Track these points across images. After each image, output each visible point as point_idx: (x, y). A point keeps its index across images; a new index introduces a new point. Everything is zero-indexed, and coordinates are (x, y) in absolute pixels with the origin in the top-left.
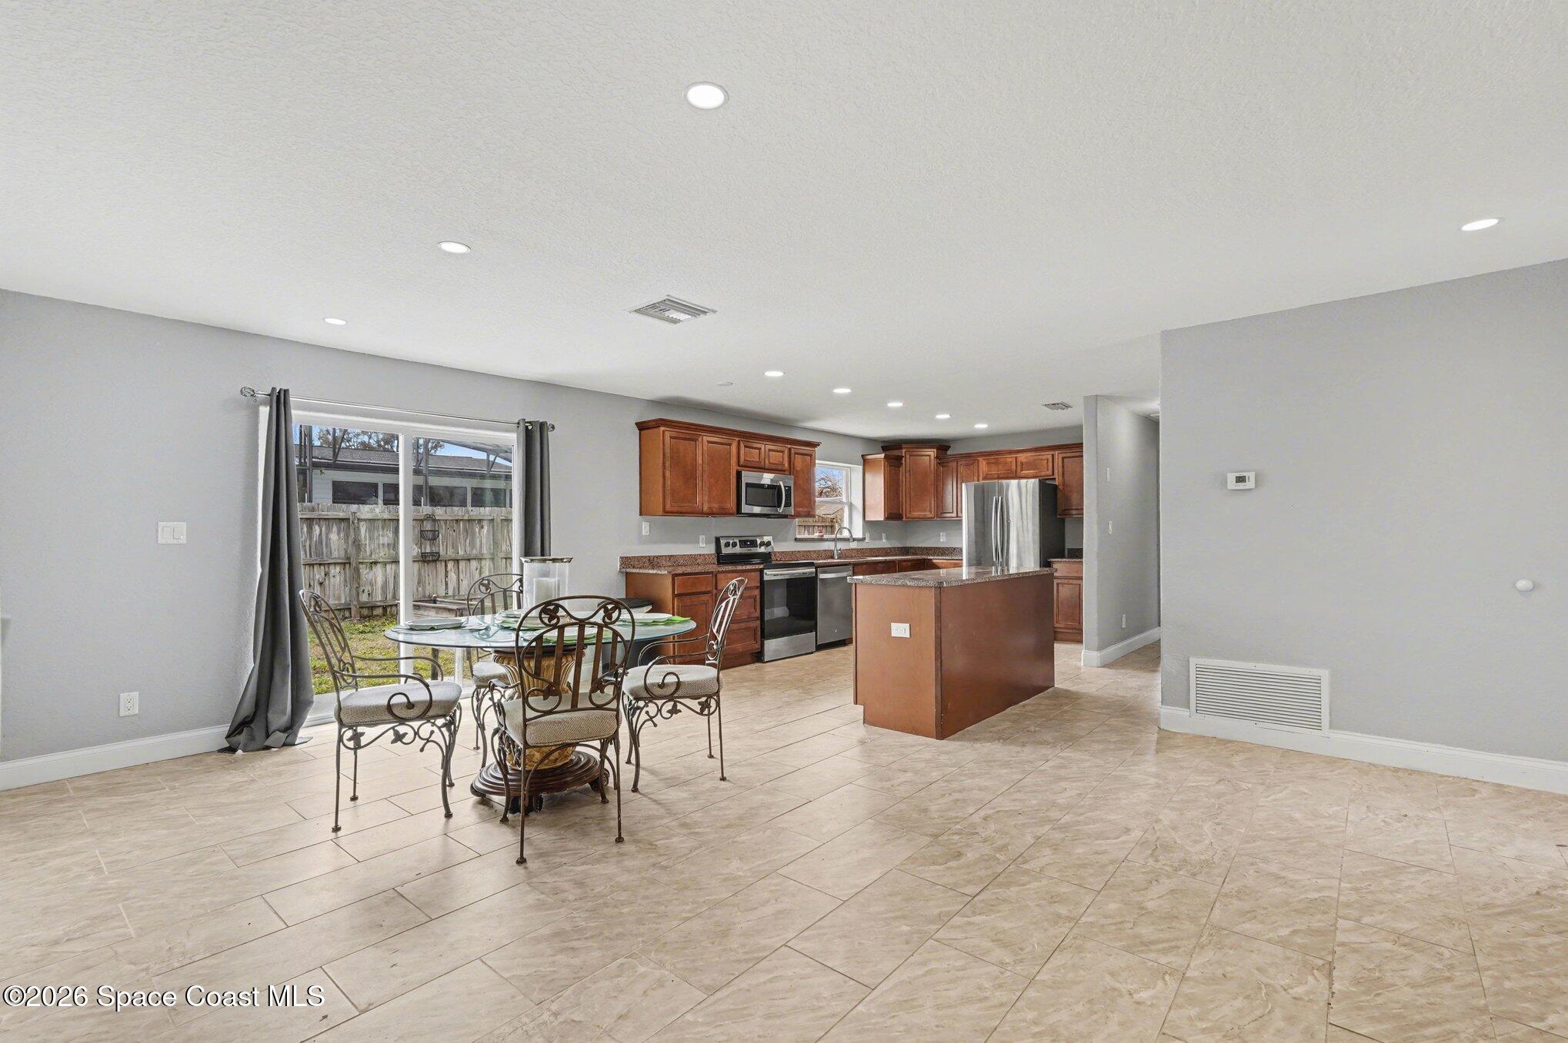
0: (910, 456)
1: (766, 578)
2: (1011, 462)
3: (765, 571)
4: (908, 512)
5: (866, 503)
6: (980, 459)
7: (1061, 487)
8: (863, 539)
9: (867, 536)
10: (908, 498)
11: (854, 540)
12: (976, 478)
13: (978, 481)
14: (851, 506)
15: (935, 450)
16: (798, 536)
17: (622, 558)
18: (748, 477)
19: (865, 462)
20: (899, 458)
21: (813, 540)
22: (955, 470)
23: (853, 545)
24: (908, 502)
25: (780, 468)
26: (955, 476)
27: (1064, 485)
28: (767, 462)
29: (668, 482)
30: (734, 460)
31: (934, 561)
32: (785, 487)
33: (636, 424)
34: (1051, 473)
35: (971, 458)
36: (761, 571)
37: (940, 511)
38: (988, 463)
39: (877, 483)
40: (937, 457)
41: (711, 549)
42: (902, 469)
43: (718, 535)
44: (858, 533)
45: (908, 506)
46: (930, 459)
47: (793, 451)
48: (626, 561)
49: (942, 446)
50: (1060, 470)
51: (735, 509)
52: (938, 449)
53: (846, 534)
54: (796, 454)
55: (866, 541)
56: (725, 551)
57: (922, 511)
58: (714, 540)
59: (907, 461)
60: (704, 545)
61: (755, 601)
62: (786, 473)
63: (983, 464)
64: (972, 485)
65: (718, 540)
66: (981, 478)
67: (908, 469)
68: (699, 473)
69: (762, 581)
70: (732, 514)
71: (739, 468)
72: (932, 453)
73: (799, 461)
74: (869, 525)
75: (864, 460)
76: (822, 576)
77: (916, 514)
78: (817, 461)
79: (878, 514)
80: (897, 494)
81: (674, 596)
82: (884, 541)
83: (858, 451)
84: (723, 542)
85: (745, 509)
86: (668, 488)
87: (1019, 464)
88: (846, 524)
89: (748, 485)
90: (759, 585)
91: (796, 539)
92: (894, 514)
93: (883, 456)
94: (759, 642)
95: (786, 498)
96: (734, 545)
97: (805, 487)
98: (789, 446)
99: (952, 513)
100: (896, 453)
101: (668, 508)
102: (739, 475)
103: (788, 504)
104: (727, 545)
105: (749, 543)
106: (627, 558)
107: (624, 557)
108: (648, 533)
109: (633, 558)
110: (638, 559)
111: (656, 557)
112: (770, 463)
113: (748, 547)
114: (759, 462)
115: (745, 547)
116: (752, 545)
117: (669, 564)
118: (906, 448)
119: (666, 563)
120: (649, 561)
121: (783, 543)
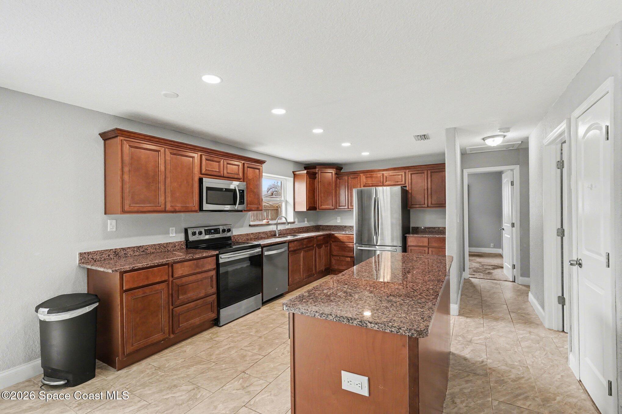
0: (321, 172)
1: (221, 261)
2: (380, 176)
3: (220, 256)
4: (320, 205)
5: (296, 200)
6: (361, 175)
7: (410, 191)
8: (294, 223)
9: (296, 220)
10: (320, 197)
11: (288, 223)
12: (359, 186)
13: (360, 187)
14: (287, 202)
15: (335, 170)
16: (252, 223)
17: (81, 254)
18: (208, 182)
19: (295, 176)
20: (315, 174)
21: (262, 225)
22: (347, 181)
23: (289, 226)
24: (320, 200)
25: (236, 177)
26: (347, 184)
27: (411, 189)
28: (225, 172)
29: (127, 187)
30: (196, 169)
31: (336, 235)
32: (239, 190)
33: (100, 134)
34: (404, 183)
35: (356, 174)
36: (217, 256)
37: (337, 204)
38: (366, 177)
39: (302, 188)
40: (336, 174)
41: (181, 238)
42: (316, 180)
43: (186, 226)
44: (291, 219)
45: (320, 202)
46: (332, 174)
47: (246, 165)
48: (85, 257)
49: (338, 167)
50: (410, 181)
51: (197, 208)
52: (336, 169)
53: (284, 220)
54: (248, 167)
55: (296, 223)
56: (192, 238)
57: (327, 205)
58: (184, 231)
59: (319, 176)
60: (174, 235)
61: (212, 281)
62: (241, 180)
63: (363, 178)
64: (356, 189)
65: (186, 231)
66: (362, 186)
67: (319, 180)
68: (162, 178)
69: (218, 264)
70: (196, 211)
71: (201, 176)
72: (333, 171)
73: (250, 173)
74: (298, 214)
75: (294, 175)
76: (266, 253)
77: (324, 207)
78: (264, 174)
79: (302, 207)
80: (314, 195)
81: (123, 291)
82: (306, 222)
83: (291, 168)
84: (190, 232)
85: (206, 207)
86: (127, 190)
87: (385, 178)
88: (284, 214)
89: (208, 189)
90: (215, 267)
91: (250, 225)
92: (312, 206)
93: (305, 172)
94: (216, 311)
95: (240, 198)
96: (200, 233)
97: (255, 190)
98: (243, 162)
99: (345, 206)
100: (313, 170)
101: (127, 208)
102: (201, 181)
103: (242, 203)
104: (194, 234)
105: (213, 231)
106: (88, 253)
107: (85, 253)
108: (114, 229)
109: (95, 253)
110: (102, 252)
111: (123, 249)
112: (228, 173)
113: (212, 234)
114: (219, 172)
115: (210, 234)
116: (216, 232)
117: (137, 254)
118: (318, 168)
119: (134, 253)
120: (115, 253)
121: (240, 229)
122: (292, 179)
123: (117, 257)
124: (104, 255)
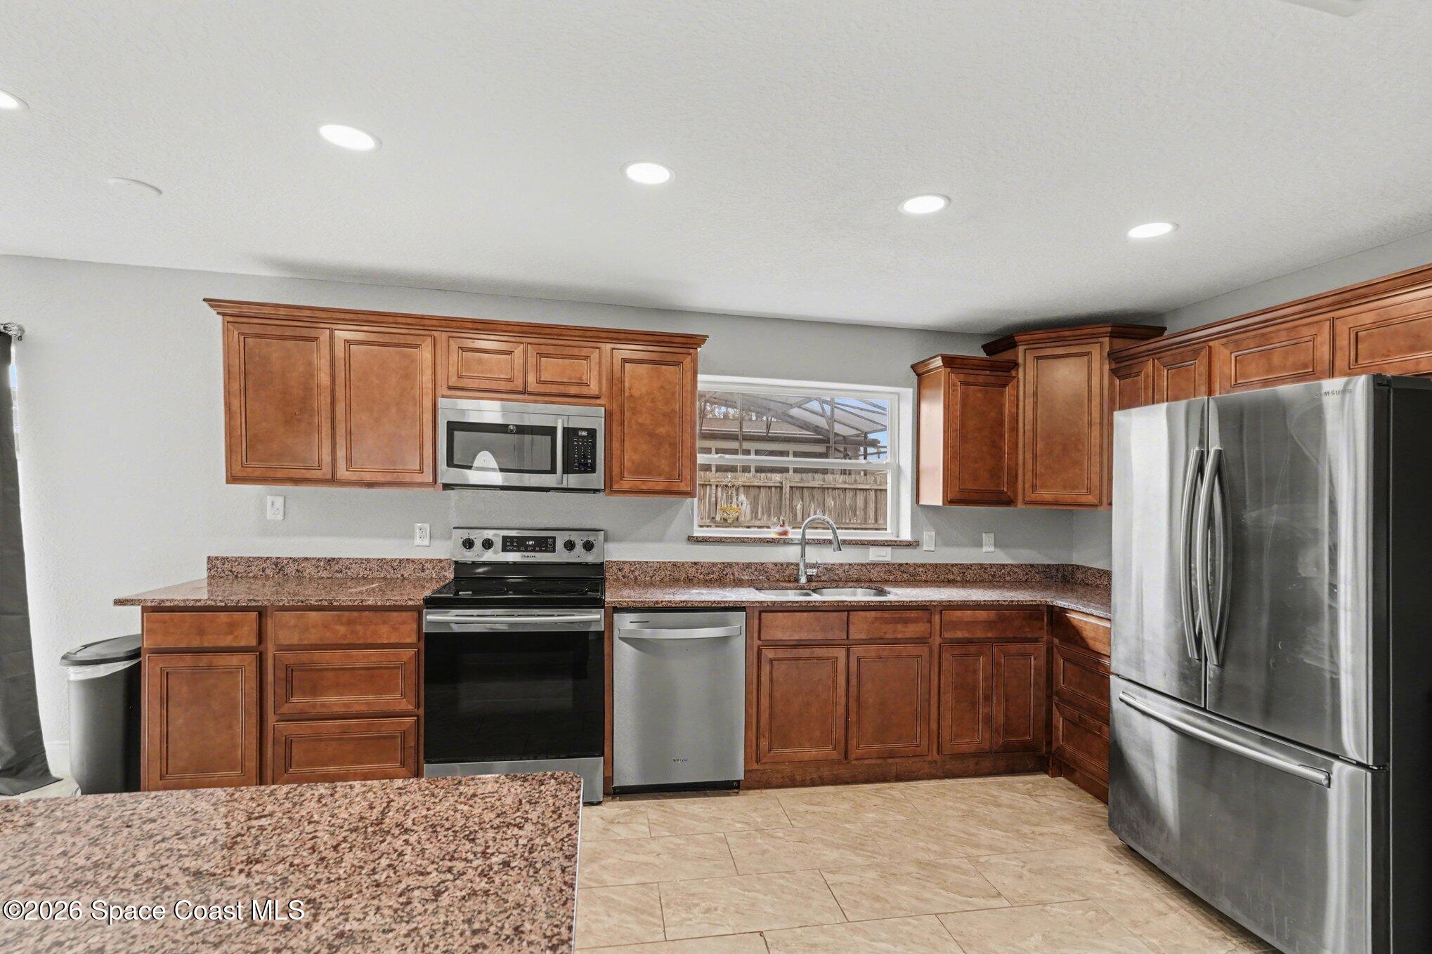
0: (1037, 358)
2: (1316, 337)
4: (1030, 488)
5: (921, 466)
10: (1030, 455)
14: (899, 471)
15: (1108, 338)
16: (698, 533)
17: (210, 559)
18: (454, 410)
19: (921, 379)
24: (1029, 467)
25: (574, 391)
28: (531, 378)
29: (237, 423)
30: (428, 377)
31: (1073, 616)
37: (1110, 484)
39: (935, 421)
40: (1110, 357)
41: (442, 551)
45: (1028, 474)
47: (616, 356)
54: (627, 361)
55: (925, 548)
57: (1065, 488)
59: (1026, 373)
62: (598, 401)
67: (1028, 387)
68: (322, 402)
72: (1094, 349)
73: (636, 376)
75: (919, 375)
77: (1045, 493)
84: (457, 538)
85: (447, 474)
86: (239, 431)
89: (455, 426)
91: (694, 540)
93: (939, 361)
94: (412, 764)
96: (488, 544)
97: (660, 431)
98: (606, 347)
103: (586, 467)
104: (468, 544)
105: (531, 543)
106: (223, 558)
107: (217, 558)
108: (280, 517)
109: (238, 560)
110: (249, 561)
111: (295, 560)
112: (540, 382)
113: (526, 550)
114: (510, 380)
115: (519, 551)
116: (540, 547)
117: (324, 574)
118: (1028, 342)
119: (318, 572)
120: (276, 566)
121: (650, 546)
122: (909, 393)
123: (280, 575)
124: (253, 568)
